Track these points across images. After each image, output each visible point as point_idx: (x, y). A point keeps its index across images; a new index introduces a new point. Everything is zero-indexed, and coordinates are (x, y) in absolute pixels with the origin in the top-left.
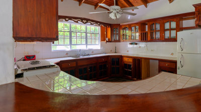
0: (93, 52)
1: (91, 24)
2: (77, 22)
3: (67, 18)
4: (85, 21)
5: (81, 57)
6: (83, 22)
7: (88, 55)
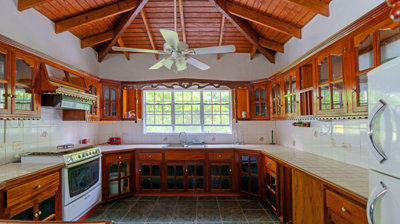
0: (214, 139)
1: (200, 87)
2: (172, 87)
3: (155, 84)
4: (186, 84)
5: (186, 146)
6: (183, 87)
7: (204, 143)
